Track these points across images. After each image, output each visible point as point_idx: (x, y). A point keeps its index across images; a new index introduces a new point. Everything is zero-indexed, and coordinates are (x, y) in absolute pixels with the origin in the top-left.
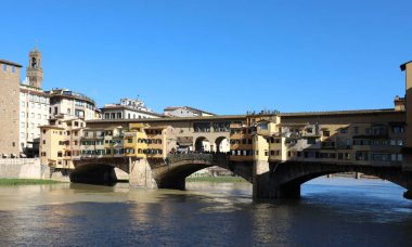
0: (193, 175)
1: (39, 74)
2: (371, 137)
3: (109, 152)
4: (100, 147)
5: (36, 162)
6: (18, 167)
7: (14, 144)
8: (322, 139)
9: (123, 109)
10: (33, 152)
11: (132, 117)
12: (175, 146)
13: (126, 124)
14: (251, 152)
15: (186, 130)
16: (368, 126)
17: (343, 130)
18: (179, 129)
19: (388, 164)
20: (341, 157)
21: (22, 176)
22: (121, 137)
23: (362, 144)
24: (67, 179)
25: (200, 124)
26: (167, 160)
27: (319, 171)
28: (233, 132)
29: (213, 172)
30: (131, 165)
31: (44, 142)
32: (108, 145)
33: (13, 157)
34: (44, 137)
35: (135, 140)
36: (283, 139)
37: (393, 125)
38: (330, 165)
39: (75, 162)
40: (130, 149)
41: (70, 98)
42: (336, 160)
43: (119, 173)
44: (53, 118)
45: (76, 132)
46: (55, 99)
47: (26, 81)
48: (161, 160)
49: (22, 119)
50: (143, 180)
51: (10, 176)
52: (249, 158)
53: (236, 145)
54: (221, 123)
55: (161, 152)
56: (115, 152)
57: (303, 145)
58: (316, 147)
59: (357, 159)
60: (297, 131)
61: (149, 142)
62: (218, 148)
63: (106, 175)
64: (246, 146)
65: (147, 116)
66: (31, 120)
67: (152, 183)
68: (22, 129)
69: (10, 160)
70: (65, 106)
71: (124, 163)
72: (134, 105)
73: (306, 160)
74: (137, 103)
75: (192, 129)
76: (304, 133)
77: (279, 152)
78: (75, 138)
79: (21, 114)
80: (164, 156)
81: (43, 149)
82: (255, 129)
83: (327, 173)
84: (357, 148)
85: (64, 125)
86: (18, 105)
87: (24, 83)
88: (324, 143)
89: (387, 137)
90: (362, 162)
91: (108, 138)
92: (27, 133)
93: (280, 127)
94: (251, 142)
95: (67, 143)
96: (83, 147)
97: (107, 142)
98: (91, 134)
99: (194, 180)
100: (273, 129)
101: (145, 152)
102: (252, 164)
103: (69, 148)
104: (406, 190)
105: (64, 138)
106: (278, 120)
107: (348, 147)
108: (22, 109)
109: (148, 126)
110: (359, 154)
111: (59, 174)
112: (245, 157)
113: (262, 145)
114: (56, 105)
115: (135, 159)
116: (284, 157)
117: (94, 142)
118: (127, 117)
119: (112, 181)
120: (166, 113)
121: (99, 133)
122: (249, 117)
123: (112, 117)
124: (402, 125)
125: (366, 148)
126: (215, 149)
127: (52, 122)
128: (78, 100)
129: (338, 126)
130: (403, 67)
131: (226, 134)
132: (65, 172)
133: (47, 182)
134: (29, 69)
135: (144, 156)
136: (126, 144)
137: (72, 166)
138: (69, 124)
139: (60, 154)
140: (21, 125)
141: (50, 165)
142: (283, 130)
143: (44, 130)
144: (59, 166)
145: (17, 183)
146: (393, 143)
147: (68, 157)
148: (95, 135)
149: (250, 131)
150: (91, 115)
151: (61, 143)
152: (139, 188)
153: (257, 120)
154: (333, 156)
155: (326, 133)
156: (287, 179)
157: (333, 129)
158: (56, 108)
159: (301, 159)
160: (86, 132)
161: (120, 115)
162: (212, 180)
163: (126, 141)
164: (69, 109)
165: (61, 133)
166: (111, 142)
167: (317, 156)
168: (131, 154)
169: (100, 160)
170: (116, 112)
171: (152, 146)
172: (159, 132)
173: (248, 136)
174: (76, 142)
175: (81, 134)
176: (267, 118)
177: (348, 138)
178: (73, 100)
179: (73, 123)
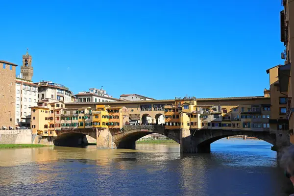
0: (141, 139)
1: (29, 71)
2: (251, 113)
3: (82, 124)
4: (75, 121)
5: (28, 132)
6: (15, 136)
7: (11, 120)
8: (223, 114)
9: (92, 95)
10: (26, 124)
11: (98, 101)
12: (128, 120)
13: (94, 105)
14: (179, 123)
15: (135, 109)
16: (249, 106)
17: (235, 109)
18: (130, 109)
19: (262, 130)
20: (234, 125)
21: (17, 142)
22: (90, 114)
23: (246, 118)
24: (52, 143)
25: (145, 106)
26: (123, 129)
27: (221, 135)
28: (166, 110)
29: (154, 137)
30: (97, 133)
31: (34, 118)
32: (81, 120)
33: (10, 129)
34: (34, 114)
35: (100, 116)
36: (199, 115)
37: (264, 106)
38: (228, 131)
39: (57, 132)
40: (97, 122)
41: (53, 88)
42: (231, 128)
43: (90, 139)
44: (41, 101)
45: (58, 111)
46: (42, 88)
47: (21, 76)
48: (118, 129)
49: (18, 102)
50: (106, 143)
51: (8, 142)
52: (177, 128)
53: (169, 119)
54: (159, 105)
55: (118, 124)
56: (86, 124)
57: (211, 118)
58: (220, 119)
59: (244, 127)
60: (207, 110)
61: (110, 117)
62: (157, 121)
63: (80, 140)
64: (176, 120)
65: (109, 100)
66: (24, 103)
67: (113, 145)
68: (17, 109)
69: (8, 131)
70: (49, 93)
71: (93, 132)
72: (99, 93)
73: (214, 128)
74: (101, 92)
75: (139, 109)
76: (212, 111)
77: (196, 124)
78: (56, 115)
79: (16, 99)
80: (121, 127)
81: (33, 123)
82: (181, 109)
83: (227, 136)
84: (244, 120)
85: (49, 107)
86: (14, 92)
87: (18, 77)
88: (224, 118)
89: (260, 113)
90: (247, 129)
91: (81, 115)
92: (22, 111)
93: (196, 107)
94: (178, 117)
95: (51, 119)
96: (63, 122)
97: (80, 118)
98: (68, 113)
99: (142, 142)
100: (192, 108)
101: (107, 124)
102: (179, 131)
103: (53, 122)
104: (273, 145)
105: (49, 115)
106: (195, 103)
107: (238, 120)
108: (18, 95)
109: (109, 107)
110: (245, 124)
111: (46, 140)
112: (175, 127)
113: (185, 119)
114: (43, 93)
115: (100, 129)
116: (200, 127)
117: (71, 118)
118: (94, 101)
119: (84, 144)
120: (122, 98)
121: (74, 112)
122: (177, 101)
123: (83, 101)
124: (269, 106)
125: (249, 120)
126: (155, 122)
127: (40, 104)
128: (58, 89)
129: (232, 107)
130: (268, 71)
131: (162, 112)
132: (50, 139)
133: (36, 146)
134: (22, 68)
135: (107, 127)
136: (94, 119)
137: (55, 135)
138: (53, 105)
139: (46, 127)
140: (16, 106)
141: (39, 134)
142: (198, 110)
143: (34, 109)
144: (45, 135)
145: (13, 147)
146: (264, 117)
147: (52, 129)
148: (71, 113)
149: (177, 110)
150: (68, 100)
151: (46, 119)
152: (104, 148)
153: (182, 103)
154: (229, 125)
155: (225, 111)
156: (202, 141)
157: (229, 108)
158: (43, 95)
159: (210, 127)
160: (65, 111)
161: (89, 99)
162: (154, 143)
163: (94, 117)
164: (52, 95)
165: (46, 112)
166: (83, 118)
167: (220, 126)
168: (98, 126)
169: (75, 130)
170: (87, 98)
171: (113, 120)
172: (117, 111)
173: (177, 113)
174: (58, 118)
175: (62, 112)
176: (188, 102)
177: (238, 114)
178: (55, 88)
179: (55, 105)
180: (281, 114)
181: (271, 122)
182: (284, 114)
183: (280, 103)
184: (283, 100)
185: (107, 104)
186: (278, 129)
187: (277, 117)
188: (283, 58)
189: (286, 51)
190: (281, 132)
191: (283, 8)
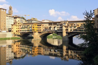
4: (26, 29)
5: (10, 33)
6: (6, 35)
7: (5, 29)
9: (32, 20)
10: (10, 30)
11: (34, 22)
12: (44, 29)
13: (33, 24)
14: (62, 30)
15: (47, 25)
21: (7, 37)
22: (32, 27)
25: (50, 24)
27: (77, 34)
31: (13, 28)
34: (12, 27)
35: (35, 27)
36: (69, 27)
38: (79, 32)
39: (20, 33)
44: (15, 22)
45: (20, 26)
46: (15, 18)
48: (41, 32)
53: (58, 28)
54: (55, 23)
55: (41, 30)
56: (30, 30)
58: (76, 28)
61: (38, 28)
65: (38, 22)
66: (9, 23)
70: (18, 19)
71: (32, 33)
73: (74, 32)
76: (73, 25)
77: (68, 30)
79: (7, 22)
81: (12, 30)
82: (63, 25)
92: (8, 26)
94: (62, 28)
97: (28, 28)
98: (24, 26)
100: (66, 25)
102: (62, 33)
103: (19, 30)
105: (18, 27)
106: (68, 22)
107: (83, 29)
109: (38, 24)
111: (17, 36)
113: (64, 28)
115: (35, 32)
118: (33, 22)
120: (42, 21)
121: (26, 26)
122: (61, 22)
126: (54, 29)
128: (21, 18)
130: (94, 11)
131: (56, 26)
135: (37, 31)
136: (33, 29)
138: (19, 24)
139: (16, 31)
140: (7, 24)
141: (14, 34)
142: (69, 25)
143: (12, 25)
144: (16, 34)
147: (18, 32)
150: (24, 22)
153: (63, 22)
155: (78, 25)
158: (16, 20)
167: (76, 31)
169: (26, 32)
170: (30, 21)
172: (40, 25)
173: (61, 26)
175: (22, 26)
176: (65, 22)
178: (20, 18)
179: (20, 24)
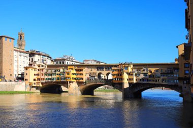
0: (97, 89)
1: (23, 43)
2: (167, 73)
3: (58, 79)
4: (54, 76)
5: (23, 83)
6: (14, 86)
7: (11, 75)
8: (149, 74)
9: (65, 60)
10: (21, 78)
11: (69, 64)
12: (89, 77)
13: (66, 66)
14: (122, 79)
15: (93, 69)
16: (166, 69)
17: (157, 71)
18: (90, 69)
19: (174, 84)
20: (156, 81)
21: (15, 90)
22: (64, 72)
24: (39, 91)
25: (99, 67)
27: (148, 87)
28: (113, 70)
29: (106, 88)
30: (69, 85)
31: (27, 74)
32: (58, 76)
33: (10, 81)
34: (27, 72)
35: (71, 74)
36: (134, 74)
37: (175, 69)
39: (42, 83)
40: (68, 78)
41: (39, 54)
43: (64, 88)
44: (31, 63)
45: (42, 70)
46: (32, 55)
47: (17, 46)
48: (82, 82)
49: (15, 63)
50: (75, 91)
51: (9, 90)
52: (120, 82)
53: (115, 76)
54: (109, 67)
55: (82, 79)
56: (61, 79)
57: (142, 76)
58: (148, 77)
59: (162, 82)
60: (140, 71)
61: (77, 74)
62: (107, 77)
63: (57, 89)
64: (119, 77)
65: (76, 63)
66: (19, 64)
67: (79, 93)
68: (15, 68)
69: (9, 82)
70: (36, 58)
71: (66, 84)
72: (70, 58)
73: (144, 82)
74: (71, 58)
75: (96, 69)
76: (142, 71)
77: (132, 79)
78: (42, 72)
79: (15, 61)
80: (84, 81)
81: (26, 77)
82: (123, 70)
83: (152, 88)
84: (162, 77)
85: (37, 67)
86: (13, 57)
87: (16, 47)
88: (150, 76)
89: (173, 73)
90: (164, 83)
91: (58, 73)
92: (18, 69)
93: (133, 69)
94: (121, 75)
95: (38, 75)
96: (46, 77)
98: (49, 71)
99: (98, 91)
100: (130, 70)
101: (75, 79)
102: (121, 84)
103: (39, 77)
104: (180, 94)
105: (37, 72)
106: (132, 66)
107: (159, 77)
108: (15, 59)
109: (76, 68)
110: (163, 80)
111: (34, 89)
112: (119, 81)
113: (126, 76)
114: (32, 57)
115: (70, 82)
116: (135, 81)
117: (51, 74)
118: (66, 64)
119: (60, 92)
120: (85, 62)
121: (53, 71)
122: (120, 65)
123: (59, 64)
124: (178, 69)
125: (165, 77)
126: (106, 78)
127: (30, 65)
128: (42, 55)
129: (155, 69)
130: (177, 47)
131: (111, 72)
132: (37, 88)
133: (28, 93)
134: (18, 41)
135: (75, 81)
136: (66, 75)
137: (41, 85)
138: (39, 66)
139: (35, 80)
140: (15, 66)
141: (30, 85)
142: (134, 70)
143: (26, 68)
144: (34, 85)
145: (13, 93)
146: (175, 76)
147: (39, 81)
148: (51, 71)
149: (120, 70)
150: (49, 62)
151: (35, 75)
152: (73, 95)
154: (153, 81)
155: (151, 71)
156: (136, 90)
157: (153, 70)
158: (32, 59)
159: (142, 82)
160: (47, 70)
161: (63, 63)
162: (106, 91)
163: (66, 74)
164: (39, 60)
165: (35, 70)
166: (59, 74)
167: (148, 81)
168: (69, 80)
169: (54, 82)
170: (61, 61)
171: (79, 76)
172: (81, 70)
173: (120, 72)
174: (42, 74)
175: (45, 71)
176: (127, 65)
177: (159, 74)
178: (40, 55)
179: (41, 66)
180: (185, 74)
181: (179, 79)
182: (187, 74)
183: (185, 67)
184: (187, 66)
185: (75, 66)
186: (184, 83)
187: (183, 76)
188: (187, 39)
189: (189, 34)
190: (185, 85)
191: (187, 7)
